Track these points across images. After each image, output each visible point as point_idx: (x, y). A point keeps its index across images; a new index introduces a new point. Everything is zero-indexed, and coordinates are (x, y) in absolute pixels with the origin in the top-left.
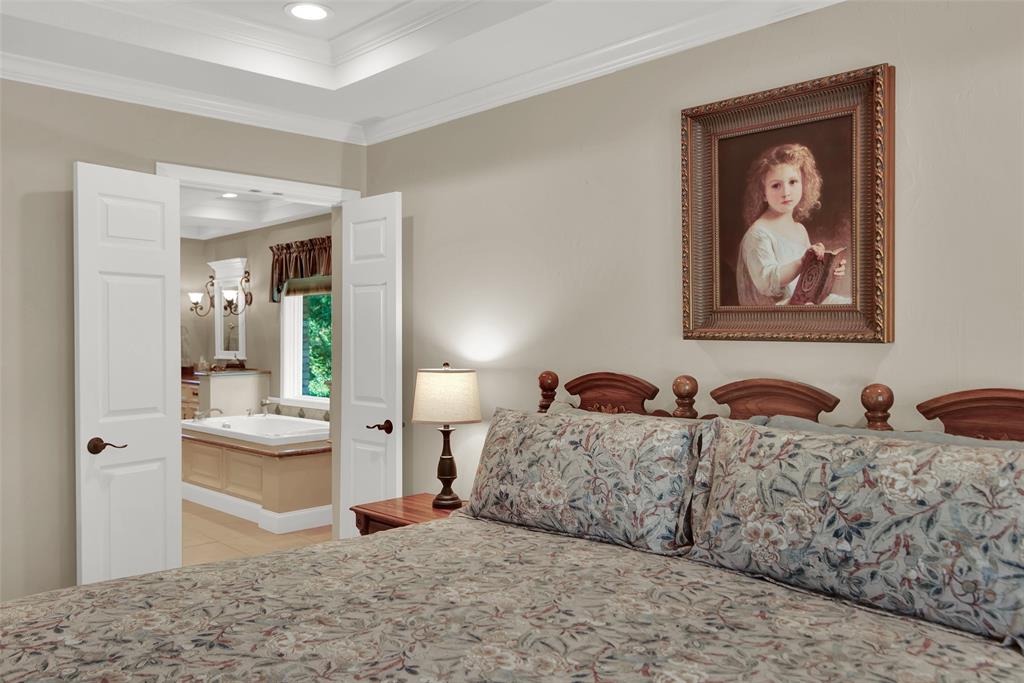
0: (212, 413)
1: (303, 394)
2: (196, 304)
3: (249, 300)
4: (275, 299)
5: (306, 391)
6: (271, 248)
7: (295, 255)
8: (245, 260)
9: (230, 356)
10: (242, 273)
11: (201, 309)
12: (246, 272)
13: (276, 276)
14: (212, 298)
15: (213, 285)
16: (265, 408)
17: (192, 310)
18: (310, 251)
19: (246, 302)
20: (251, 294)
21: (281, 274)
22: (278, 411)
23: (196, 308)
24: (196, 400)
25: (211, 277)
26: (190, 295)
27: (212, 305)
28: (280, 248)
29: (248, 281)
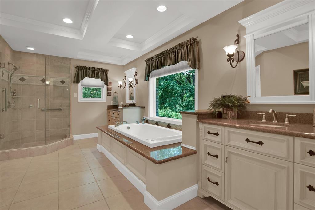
0: (124, 123)
1: (157, 116)
2: (120, 85)
3: (137, 82)
4: (147, 80)
5: (157, 115)
6: (145, 60)
7: (155, 60)
8: (136, 68)
9: (131, 102)
10: (135, 73)
11: (122, 87)
12: (136, 73)
13: (147, 71)
14: (125, 84)
15: (126, 79)
16: (143, 121)
17: (119, 87)
18: (162, 57)
19: (136, 83)
20: (137, 80)
21: (149, 70)
22: (147, 122)
23: (120, 86)
24: (119, 117)
25: (125, 77)
26: (119, 82)
27: (125, 86)
28: (149, 59)
29: (137, 76)
